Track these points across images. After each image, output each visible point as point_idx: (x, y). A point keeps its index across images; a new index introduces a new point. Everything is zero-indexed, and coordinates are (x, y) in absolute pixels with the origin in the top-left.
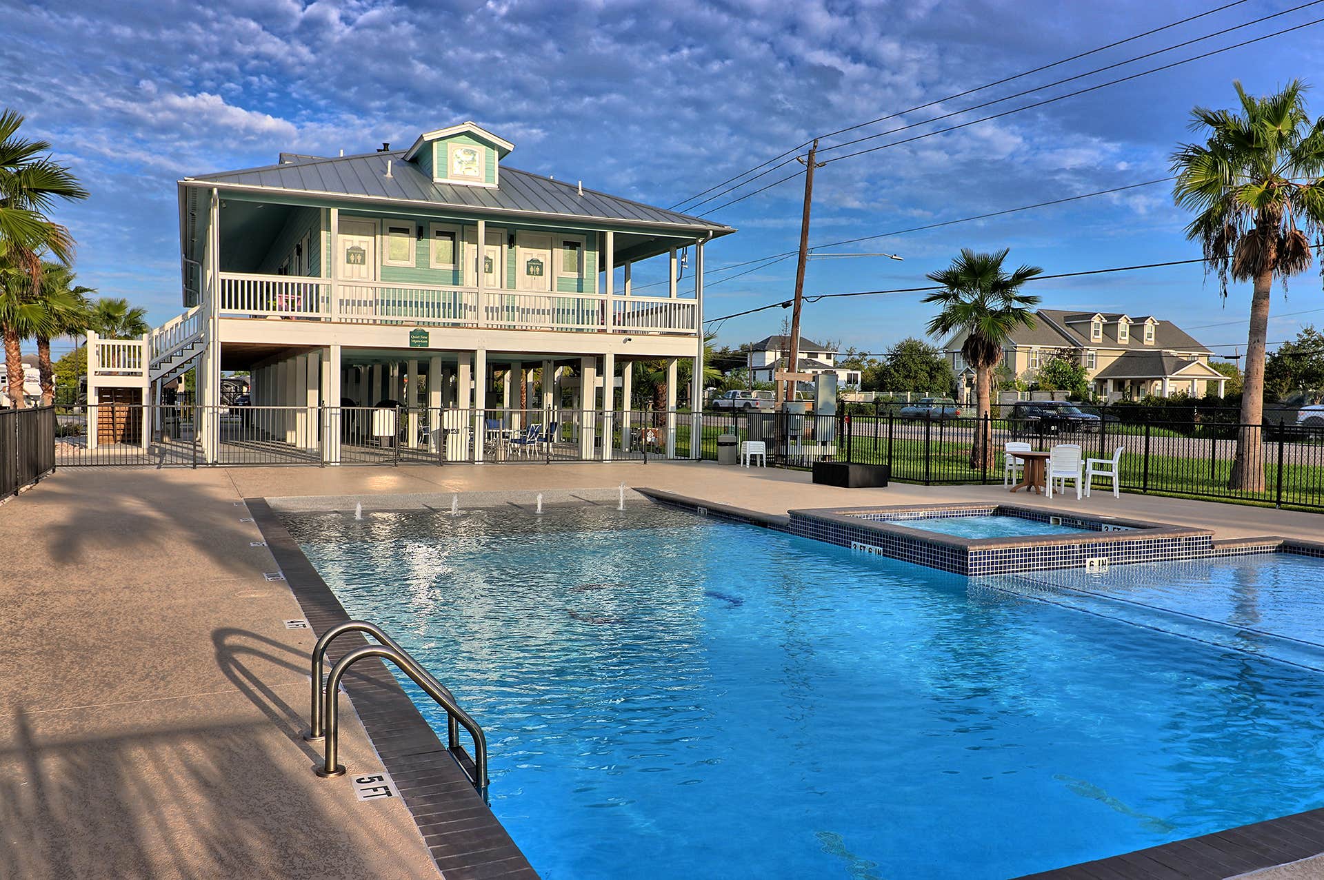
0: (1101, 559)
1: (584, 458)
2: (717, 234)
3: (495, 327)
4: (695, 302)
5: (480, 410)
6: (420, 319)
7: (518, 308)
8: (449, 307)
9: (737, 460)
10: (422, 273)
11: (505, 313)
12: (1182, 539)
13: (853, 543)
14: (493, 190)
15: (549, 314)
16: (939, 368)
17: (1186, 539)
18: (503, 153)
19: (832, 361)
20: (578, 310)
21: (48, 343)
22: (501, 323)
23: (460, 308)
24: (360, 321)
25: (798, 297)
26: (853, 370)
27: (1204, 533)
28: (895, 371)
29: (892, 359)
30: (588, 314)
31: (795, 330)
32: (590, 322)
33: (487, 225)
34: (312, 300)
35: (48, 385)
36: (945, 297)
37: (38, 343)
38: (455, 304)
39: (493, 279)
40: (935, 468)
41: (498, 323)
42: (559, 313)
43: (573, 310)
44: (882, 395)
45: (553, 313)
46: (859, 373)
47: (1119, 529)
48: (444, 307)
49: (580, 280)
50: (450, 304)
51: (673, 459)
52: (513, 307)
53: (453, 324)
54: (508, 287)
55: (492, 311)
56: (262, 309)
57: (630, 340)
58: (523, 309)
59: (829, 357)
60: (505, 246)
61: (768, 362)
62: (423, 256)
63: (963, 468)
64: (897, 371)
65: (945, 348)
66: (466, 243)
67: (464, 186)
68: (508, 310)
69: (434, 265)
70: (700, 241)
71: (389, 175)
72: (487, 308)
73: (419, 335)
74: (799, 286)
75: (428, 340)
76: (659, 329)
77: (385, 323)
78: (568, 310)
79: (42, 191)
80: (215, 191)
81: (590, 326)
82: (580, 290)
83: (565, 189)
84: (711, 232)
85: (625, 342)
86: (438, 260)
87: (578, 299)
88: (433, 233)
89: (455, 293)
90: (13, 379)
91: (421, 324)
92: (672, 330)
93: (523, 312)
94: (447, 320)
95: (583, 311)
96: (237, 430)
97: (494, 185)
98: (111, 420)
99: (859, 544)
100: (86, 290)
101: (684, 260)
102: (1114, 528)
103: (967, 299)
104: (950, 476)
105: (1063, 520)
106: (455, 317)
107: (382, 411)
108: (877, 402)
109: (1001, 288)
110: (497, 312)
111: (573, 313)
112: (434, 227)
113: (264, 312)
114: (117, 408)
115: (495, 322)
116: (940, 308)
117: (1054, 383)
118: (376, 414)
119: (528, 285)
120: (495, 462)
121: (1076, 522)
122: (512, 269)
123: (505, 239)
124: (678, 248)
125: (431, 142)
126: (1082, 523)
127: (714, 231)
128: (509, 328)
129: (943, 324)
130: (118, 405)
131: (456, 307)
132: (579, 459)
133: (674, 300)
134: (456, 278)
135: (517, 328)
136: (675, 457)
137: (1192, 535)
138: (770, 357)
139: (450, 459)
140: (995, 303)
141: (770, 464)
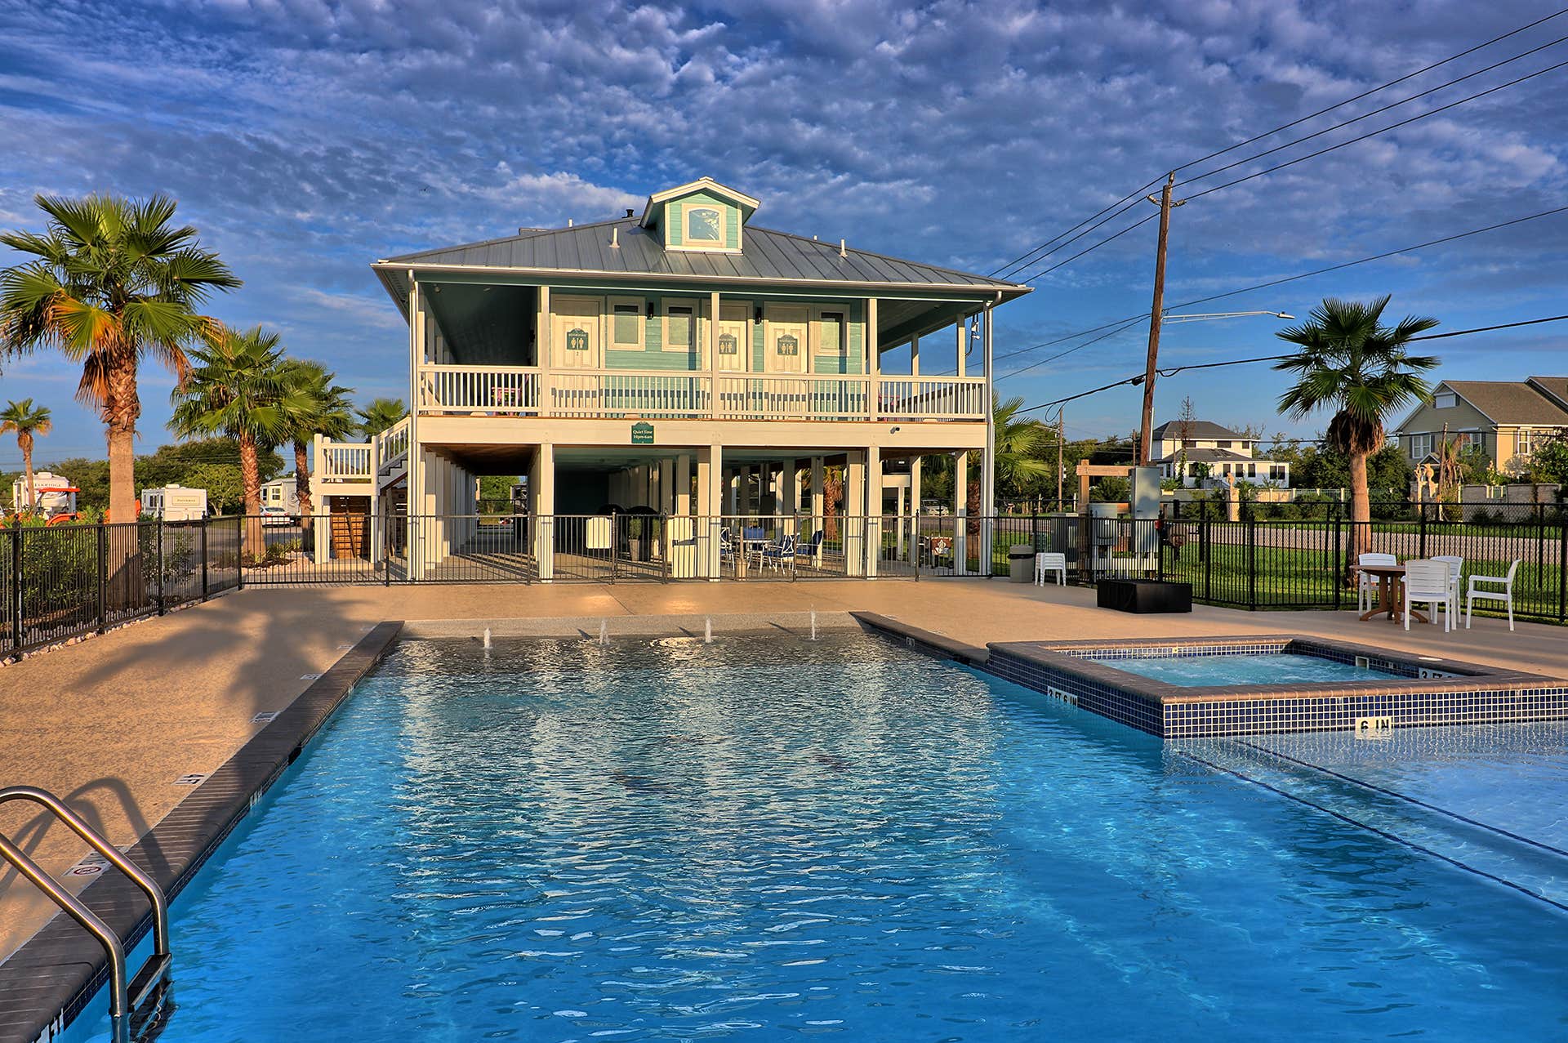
0: (1380, 718)
1: (849, 573)
2: (1008, 296)
3: (740, 418)
4: (983, 380)
5: (716, 517)
6: (645, 411)
7: (767, 394)
8: (685, 396)
9: (1030, 577)
10: (654, 357)
11: (751, 400)
12: (1517, 692)
13: (1049, 688)
14: (733, 255)
15: (804, 400)
16: (1388, 457)
17: (1525, 693)
18: (748, 212)
19: (1250, 450)
20: (840, 395)
21: (305, 449)
22: (747, 413)
23: (698, 396)
24: (582, 416)
25: (1151, 369)
26: (1277, 461)
27: (1555, 684)
28: (1328, 461)
29: (1324, 447)
30: (852, 399)
31: (1146, 412)
32: (856, 409)
33: (722, 297)
34: (526, 392)
35: (304, 494)
36: (1304, 361)
37: (295, 450)
38: (691, 392)
39: (737, 361)
40: (1262, 586)
41: (743, 412)
42: (816, 398)
43: (834, 395)
44: (1304, 492)
45: (810, 398)
46: (1287, 465)
47: (1440, 676)
48: (679, 396)
49: (843, 359)
50: (685, 392)
51: (963, 576)
52: (761, 394)
53: (689, 416)
54: (755, 370)
55: (736, 399)
56: (465, 404)
57: (898, 429)
58: (773, 396)
59: (1245, 445)
60: (751, 322)
61: (1165, 454)
62: (654, 337)
63: (1318, 588)
64: (1331, 462)
65: (1398, 430)
66: (704, 319)
67: (701, 253)
68: (754, 397)
69: (666, 347)
70: (988, 304)
71: (615, 245)
72: (723, 396)
73: (643, 430)
74: (1152, 356)
75: (652, 434)
76: (936, 415)
77: (611, 417)
78: (828, 395)
79: (199, 281)
80: (411, 273)
81: (856, 414)
82: (843, 370)
83: (825, 249)
84: (1000, 293)
85: (892, 432)
86: (672, 341)
87: (841, 382)
88: (665, 309)
89: (691, 379)
90: (249, 488)
91: (645, 417)
92: (959, 416)
93: (773, 399)
94: (681, 411)
95: (846, 395)
96: (508, 543)
97: (737, 250)
98: (347, 532)
99: (1055, 690)
100: (343, 391)
101: (974, 329)
102: (1434, 674)
103: (1334, 364)
104: (1299, 599)
105: (1370, 662)
106: (691, 408)
107: (596, 519)
108: (1298, 501)
109: (1379, 347)
110: (742, 399)
111: (834, 399)
112: (667, 303)
113: (468, 408)
114: (353, 519)
115: (740, 412)
116: (1295, 378)
117: (1552, 473)
118: (590, 522)
119: (779, 366)
120: (735, 579)
121: (1387, 665)
122: (760, 349)
123: (751, 313)
124: (967, 316)
125: (663, 203)
126: (1395, 666)
127: (1003, 292)
128: (757, 419)
129: (1303, 398)
130: (354, 516)
131: (693, 395)
132: (843, 575)
133: (963, 378)
134: (693, 361)
135: (765, 418)
136: (965, 573)
137: (1533, 686)
138: (1169, 447)
139: (676, 576)
140: (1374, 368)
141: (1070, 582)
